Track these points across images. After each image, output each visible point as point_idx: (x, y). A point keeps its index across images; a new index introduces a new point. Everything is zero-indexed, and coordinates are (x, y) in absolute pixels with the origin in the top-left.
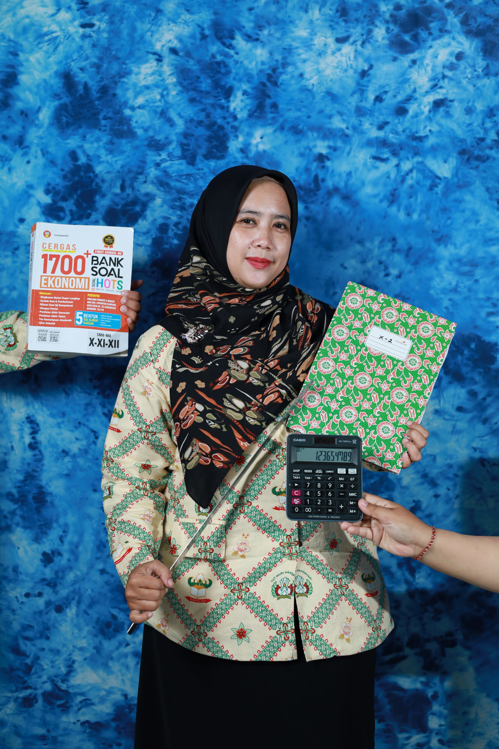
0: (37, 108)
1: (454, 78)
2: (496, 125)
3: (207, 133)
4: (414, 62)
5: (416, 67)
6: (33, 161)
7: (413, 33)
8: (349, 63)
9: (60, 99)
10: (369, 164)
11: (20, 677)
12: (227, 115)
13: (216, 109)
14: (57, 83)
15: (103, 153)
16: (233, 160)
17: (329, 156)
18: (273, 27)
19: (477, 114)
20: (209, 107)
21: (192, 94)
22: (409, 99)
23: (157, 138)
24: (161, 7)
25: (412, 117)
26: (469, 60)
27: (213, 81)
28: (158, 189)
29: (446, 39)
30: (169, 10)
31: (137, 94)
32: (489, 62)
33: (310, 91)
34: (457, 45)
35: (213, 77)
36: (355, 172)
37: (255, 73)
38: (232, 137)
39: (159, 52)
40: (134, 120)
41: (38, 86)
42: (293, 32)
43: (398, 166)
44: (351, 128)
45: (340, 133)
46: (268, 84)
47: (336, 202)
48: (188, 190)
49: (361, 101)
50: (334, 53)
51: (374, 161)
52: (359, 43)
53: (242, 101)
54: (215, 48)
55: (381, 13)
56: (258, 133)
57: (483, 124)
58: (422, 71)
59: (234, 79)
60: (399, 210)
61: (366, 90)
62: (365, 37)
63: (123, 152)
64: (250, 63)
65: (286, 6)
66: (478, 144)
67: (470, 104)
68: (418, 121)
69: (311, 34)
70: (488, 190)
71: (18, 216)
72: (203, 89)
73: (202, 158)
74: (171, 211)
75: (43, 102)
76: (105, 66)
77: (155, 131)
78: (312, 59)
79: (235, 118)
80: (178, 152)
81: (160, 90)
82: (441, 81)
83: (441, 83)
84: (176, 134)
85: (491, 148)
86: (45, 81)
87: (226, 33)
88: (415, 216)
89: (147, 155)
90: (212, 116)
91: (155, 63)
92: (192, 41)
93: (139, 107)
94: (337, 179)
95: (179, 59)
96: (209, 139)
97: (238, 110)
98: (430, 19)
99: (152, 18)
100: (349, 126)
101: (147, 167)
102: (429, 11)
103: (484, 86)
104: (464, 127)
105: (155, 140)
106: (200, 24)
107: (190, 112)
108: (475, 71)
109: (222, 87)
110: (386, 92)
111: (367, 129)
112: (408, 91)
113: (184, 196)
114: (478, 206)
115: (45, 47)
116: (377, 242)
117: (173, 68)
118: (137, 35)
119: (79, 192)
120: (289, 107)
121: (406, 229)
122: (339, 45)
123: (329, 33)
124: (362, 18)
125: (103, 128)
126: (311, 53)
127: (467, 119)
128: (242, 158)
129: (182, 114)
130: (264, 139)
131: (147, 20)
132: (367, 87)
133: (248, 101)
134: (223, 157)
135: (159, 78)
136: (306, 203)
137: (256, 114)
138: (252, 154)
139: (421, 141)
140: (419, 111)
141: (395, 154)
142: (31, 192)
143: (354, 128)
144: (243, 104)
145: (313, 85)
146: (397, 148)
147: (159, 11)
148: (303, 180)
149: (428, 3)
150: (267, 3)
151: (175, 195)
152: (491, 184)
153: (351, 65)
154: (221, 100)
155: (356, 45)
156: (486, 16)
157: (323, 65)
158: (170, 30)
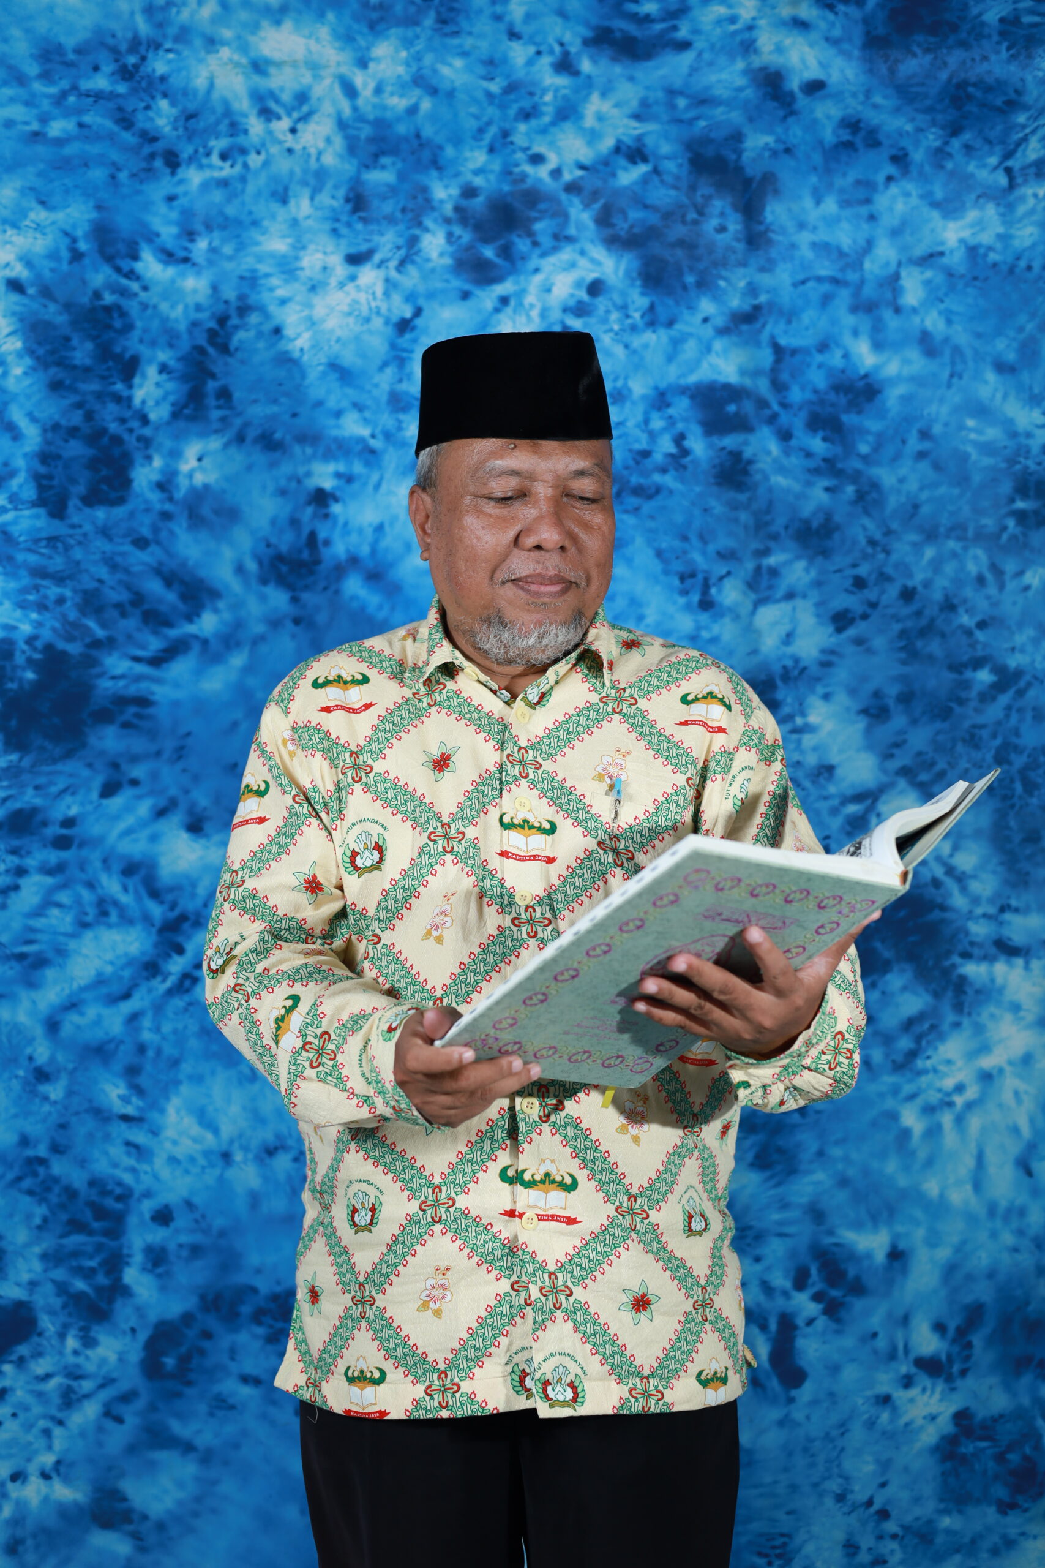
2: (673, 424)
3: (90, 452)
4: (504, 301)
5: (509, 310)
7: (502, 242)
8: (373, 304)
12: (128, 414)
13: (104, 402)
16: (143, 506)
17: (338, 493)
18: (216, 234)
19: (634, 403)
20: (90, 398)
21: (55, 372)
26: (615, 296)
27: (98, 346)
29: (567, 254)
30: (4, 202)
32: (654, 298)
33: (295, 362)
34: (588, 265)
35: (98, 337)
36: (392, 524)
37: (182, 327)
38: (138, 458)
42: (257, 244)
44: (380, 436)
45: (359, 447)
46: (211, 350)
47: (354, 586)
48: (51, 569)
49: (400, 381)
50: (341, 285)
52: (393, 264)
53: (158, 385)
54: (100, 276)
55: (435, 204)
56: (192, 450)
57: (646, 422)
58: (523, 319)
59: (141, 341)
61: (410, 359)
62: (403, 252)
64: (173, 307)
65: (243, 191)
66: (637, 463)
67: (620, 384)
69: (294, 247)
70: (659, 554)
72: (77, 362)
73: (79, 504)
74: (18, 613)
78: (298, 298)
79: (145, 420)
80: (30, 493)
84: (26, 455)
85: (664, 470)
87: (121, 247)
90: (96, 417)
92: (53, 265)
94: (354, 538)
95: (25, 301)
96: (93, 464)
97: (150, 403)
98: (534, 214)
100: (378, 431)
102: (533, 197)
103: (646, 346)
106: (68, 228)
107: (51, 409)
108: (628, 317)
109: (118, 358)
113: (44, 583)
114: (640, 587)
117: (14, 319)
120: (254, 397)
122: (352, 269)
123: (329, 244)
124: (398, 215)
126: (296, 286)
128: (162, 501)
129: (36, 414)
130: (206, 462)
132: (412, 351)
133: (170, 386)
134: (121, 501)
136: (294, 590)
137: (186, 411)
138: (180, 493)
143: (388, 436)
144: (159, 393)
145: (302, 350)
148: (285, 542)
149: (529, 182)
150: (205, 186)
151: (26, 580)
152: (666, 542)
153: (378, 308)
154: (114, 383)
155: (387, 268)
156: (646, 207)
157: (320, 306)
158: (7, 243)
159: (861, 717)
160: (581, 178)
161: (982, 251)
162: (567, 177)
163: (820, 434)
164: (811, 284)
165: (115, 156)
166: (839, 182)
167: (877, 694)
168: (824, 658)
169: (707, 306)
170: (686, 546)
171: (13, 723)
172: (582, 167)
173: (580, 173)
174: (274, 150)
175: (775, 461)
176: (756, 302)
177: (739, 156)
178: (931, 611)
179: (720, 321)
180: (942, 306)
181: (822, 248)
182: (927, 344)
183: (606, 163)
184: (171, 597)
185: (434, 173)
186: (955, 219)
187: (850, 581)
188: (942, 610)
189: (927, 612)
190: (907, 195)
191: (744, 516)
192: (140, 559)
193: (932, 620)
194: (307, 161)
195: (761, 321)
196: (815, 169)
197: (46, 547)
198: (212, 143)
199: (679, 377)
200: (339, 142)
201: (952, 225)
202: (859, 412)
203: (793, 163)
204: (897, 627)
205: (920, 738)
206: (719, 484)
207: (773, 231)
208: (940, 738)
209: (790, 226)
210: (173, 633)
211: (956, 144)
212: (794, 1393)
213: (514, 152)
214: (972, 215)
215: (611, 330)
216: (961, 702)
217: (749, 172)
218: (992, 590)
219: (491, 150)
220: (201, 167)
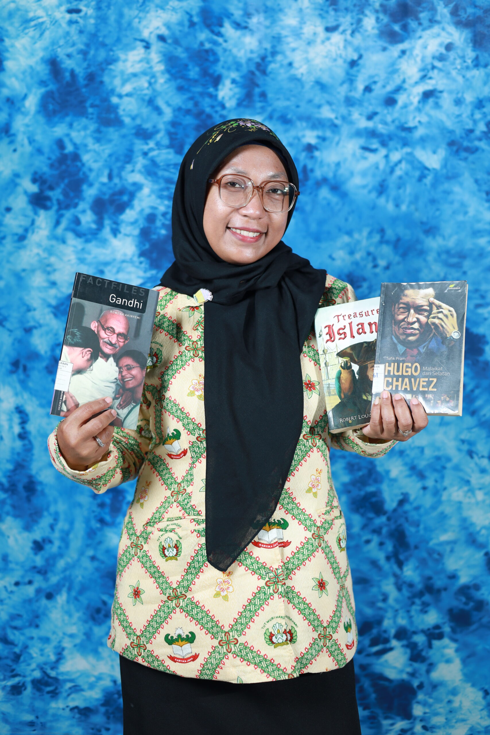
0: (23, 95)
1: (444, 69)
2: (486, 116)
3: (195, 122)
5: (406, 57)
6: (20, 150)
7: (403, 22)
8: (339, 52)
9: (46, 86)
10: (357, 154)
11: (8, 665)
12: (215, 103)
13: (204, 97)
14: (43, 70)
15: (90, 142)
17: (318, 146)
18: (262, 15)
19: (466, 105)
20: (197, 95)
21: (180, 82)
22: (398, 89)
23: (145, 126)
25: (402, 108)
26: (459, 51)
27: (201, 69)
28: (146, 179)
29: (436, 29)
31: (124, 82)
32: (478, 53)
33: (299, 80)
34: (446, 35)
35: (202, 65)
36: (344, 162)
37: (243, 61)
39: (147, 39)
40: (122, 108)
41: (24, 73)
42: (282, 20)
43: (387, 156)
44: (340, 118)
45: (329, 123)
47: (324, 193)
49: (351, 91)
50: (323, 42)
51: (363, 151)
52: (349, 32)
53: (231, 89)
54: (203, 35)
55: (371, 3)
57: (472, 115)
58: (412, 62)
59: (223, 67)
60: (387, 201)
61: (356, 80)
62: (354, 26)
63: (110, 141)
64: (239, 50)
66: (467, 135)
67: (460, 95)
68: (407, 112)
69: (300, 23)
70: (476, 181)
71: (4, 204)
72: (191, 77)
74: (158, 201)
75: (29, 88)
76: (92, 52)
77: (143, 120)
78: (301, 48)
79: (223, 107)
80: (166, 141)
81: (148, 78)
82: (431, 72)
83: (431, 74)
84: (164, 123)
85: (480, 139)
86: (31, 67)
87: (214, 20)
88: (404, 207)
89: (135, 143)
90: (200, 104)
91: (142, 51)
92: (180, 28)
93: (127, 95)
94: (325, 169)
95: (166, 46)
96: (197, 128)
97: (227, 98)
98: (420, 9)
99: (140, 4)
100: (338, 116)
101: (135, 156)
102: (419, 1)
103: (473, 77)
104: (453, 119)
105: (143, 129)
106: (188, 10)
107: (178, 100)
108: (465, 62)
109: (211, 76)
110: (375, 83)
111: (356, 119)
112: (397, 81)
114: (466, 197)
115: (31, 32)
116: (365, 233)
117: (161, 55)
118: (124, 21)
119: (66, 181)
120: (278, 97)
121: (394, 220)
122: (329, 34)
123: (318, 21)
124: (352, 7)
125: (90, 116)
126: (301, 42)
127: (456, 110)
129: (171, 102)
131: (135, 6)
132: (356, 76)
133: (237, 90)
135: (146, 65)
137: (245, 103)
139: (410, 132)
140: (408, 102)
141: (384, 144)
142: (18, 180)
143: (344, 118)
144: (231, 93)
145: (302, 74)
146: (386, 138)
151: (163, 185)
152: (480, 175)
153: (341, 54)
154: (208, 88)
155: (346, 34)
156: (476, 6)
157: (312, 54)
158: (158, 17)
171: (154, 255)
197: (173, 168)
215: (456, 68)
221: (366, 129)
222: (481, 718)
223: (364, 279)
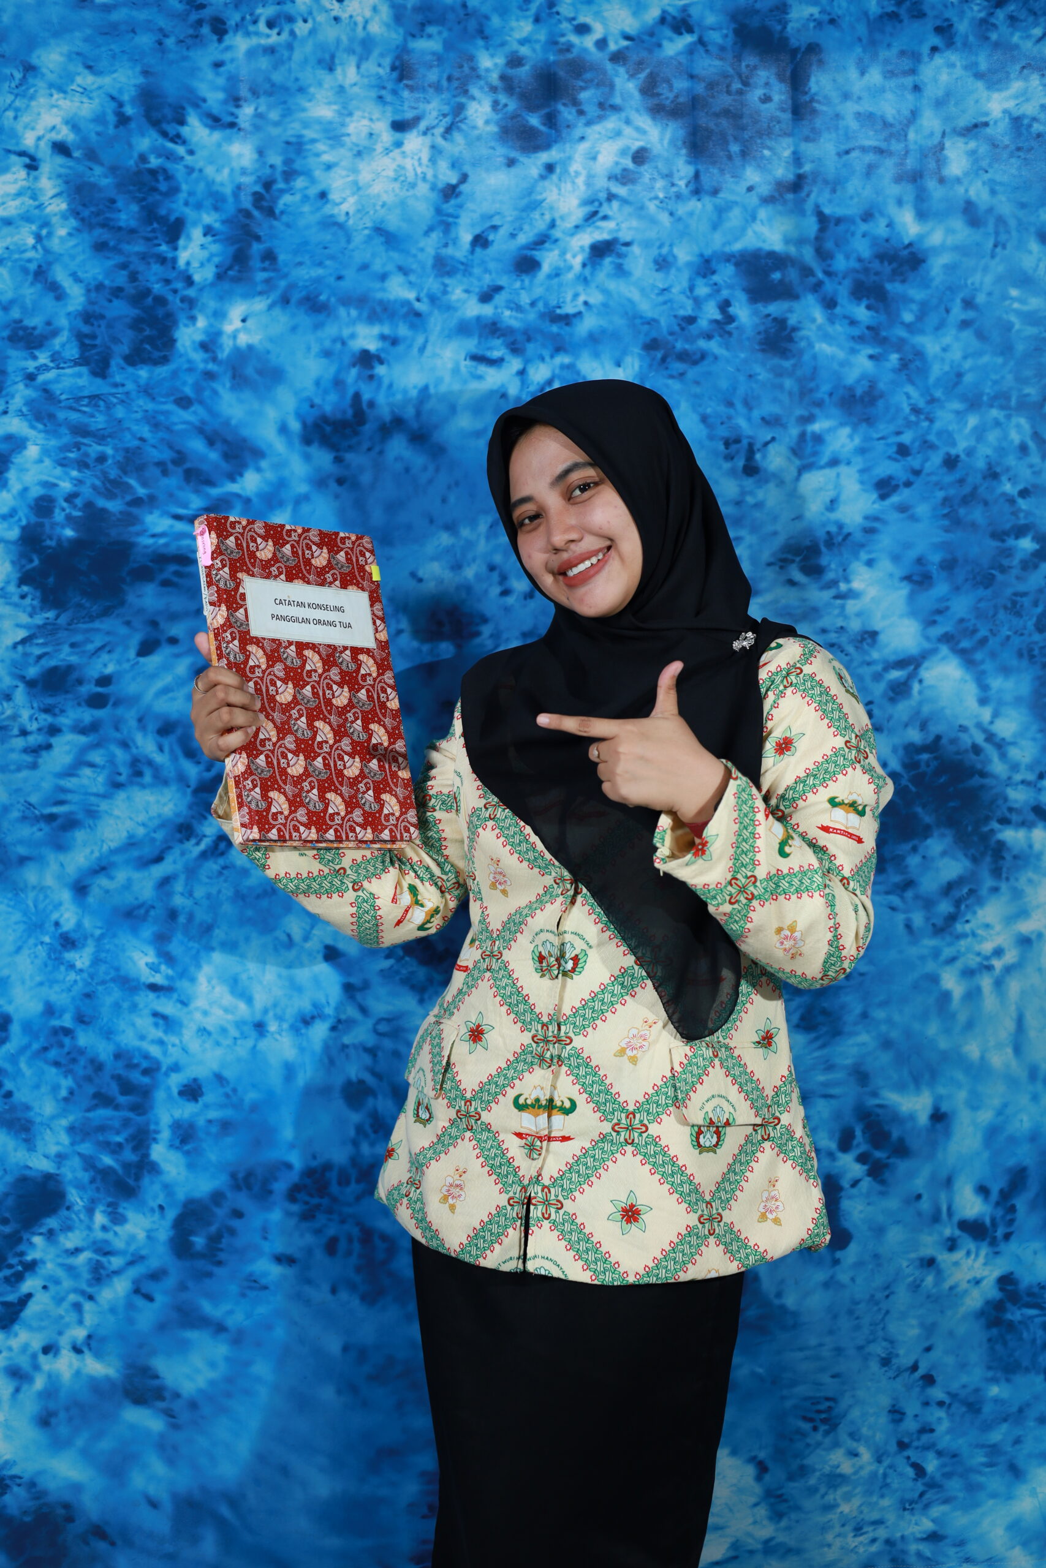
1: (631, 199)
2: (718, 291)
3: (131, 312)
5: (554, 177)
7: (547, 110)
8: (419, 170)
10: (463, 370)
12: (172, 275)
13: (149, 264)
16: (186, 366)
17: (383, 355)
18: (263, 100)
19: (679, 270)
20: (135, 259)
21: (100, 234)
22: (542, 241)
23: (30, 322)
24: (34, 61)
25: (550, 277)
26: (660, 165)
27: (143, 208)
28: (33, 427)
29: (612, 123)
30: (51, 66)
32: (700, 167)
33: (340, 226)
34: (635, 134)
35: (144, 199)
36: (436, 387)
37: (228, 190)
38: (182, 319)
39: (32, 151)
42: (304, 110)
43: (522, 373)
44: (425, 300)
45: (405, 310)
47: (398, 447)
48: (93, 428)
49: (446, 245)
50: (387, 151)
51: (474, 363)
52: (439, 131)
53: (202, 246)
54: (145, 142)
55: (482, 73)
56: (236, 311)
57: (692, 288)
58: (569, 186)
59: (186, 204)
61: (455, 224)
62: (448, 119)
64: (218, 171)
65: (290, 59)
66: (683, 329)
67: (665, 250)
68: (560, 285)
69: (340, 114)
70: (704, 419)
72: (122, 224)
73: (122, 362)
74: (59, 471)
77: (24, 310)
78: (343, 163)
79: (189, 281)
80: (72, 352)
81: (34, 228)
82: (605, 206)
83: (605, 210)
84: (69, 314)
85: (709, 337)
87: (168, 112)
89: (8, 357)
90: (140, 277)
91: (23, 173)
92: (99, 129)
94: (398, 401)
95: (71, 163)
96: (136, 325)
97: (195, 264)
98: (579, 83)
99: (17, 82)
100: (422, 295)
101: (9, 383)
102: (578, 67)
103: (691, 214)
104: (653, 296)
105: (25, 328)
106: (115, 93)
107: (96, 269)
108: (673, 185)
109: (162, 220)
110: (495, 228)
111: (458, 301)
112: (541, 225)
113: (85, 441)
116: (482, 527)
117: (59, 181)
120: (299, 259)
122: (398, 135)
123: (377, 111)
124: (445, 83)
126: (342, 151)
127: (659, 280)
128: (205, 361)
129: (80, 274)
130: (249, 323)
131: (6, 86)
132: (457, 217)
133: (215, 248)
134: (164, 360)
135: (31, 202)
136: (338, 450)
137: (230, 273)
138: (224, 354)
139: (567, 324)
140: (562, 265)
141: (515, 349)
143: (433, 299)
144: (205, 254)
145: (347, 214)
146: (520, 338)
147: (30, 69)
148: (330, 403)
149: (575, 52)
150: (251, 53)
151: (67, 439)
152: (712, 408)
153: (424, 174)
154: (159, 245)
155: (433, 135)
156: (692, 77)
157: (366, 171)
158: (53, 106)
159: (905, 583)
160: (627, 48)
161: (1026, 122)
162: (613, 47)
163: (864, 303)
164: (854, 154)
165: (162, 22)
166: (884, 54)
167: (920, 561)
168: (869, 524)
169: (752, 175)
170: (731, 411)
171: (51, 581)
172: (627, 37)
173: (625, 43)
174: (321, 18)
175: (820, 328)
176: (801, 171)
177: (785, 28)
178: (974, 479)
179: (765, 190)
180: (986, 177)
181: (868, 119)
182: (972, 214)
183: (652, 34)
184: (214, 456)
185: (480, 43)
186: (999, 90)
187: (894, 449)
188: (984, 478)
189: (970, 480)
190: (952, 66)
191: (788, 383)
192: (183, 417)
193: (975, 488)
194: (354, 30)
195: (806, 189)
196: (860, 39)
197: (88, 405)
198: (259, 11)
199: (724, 245)
200: (385, 12)
201: (996, 96)
202: (903, 281)
203: (837, 34)
204: (940, 494)
205: (962, 606)
206: (763, 351)
207: (819, 102)
208: (982, 605)
209: (835, 96)
210: (215, 492)
211: (1001, 15)
212: (839, 1254)
213: (560, 21)
214: (1017, 86)
216: (1003, 570)
217: (794, 42)
218: (1035, 458)
219: (537, 20)
220: (248, 34)
221: (478, 318)
222: (755, 1523)
223: (485, 620)
